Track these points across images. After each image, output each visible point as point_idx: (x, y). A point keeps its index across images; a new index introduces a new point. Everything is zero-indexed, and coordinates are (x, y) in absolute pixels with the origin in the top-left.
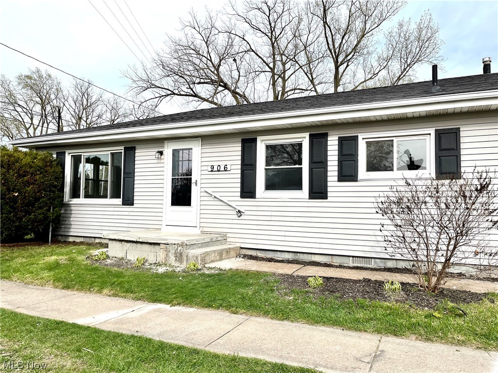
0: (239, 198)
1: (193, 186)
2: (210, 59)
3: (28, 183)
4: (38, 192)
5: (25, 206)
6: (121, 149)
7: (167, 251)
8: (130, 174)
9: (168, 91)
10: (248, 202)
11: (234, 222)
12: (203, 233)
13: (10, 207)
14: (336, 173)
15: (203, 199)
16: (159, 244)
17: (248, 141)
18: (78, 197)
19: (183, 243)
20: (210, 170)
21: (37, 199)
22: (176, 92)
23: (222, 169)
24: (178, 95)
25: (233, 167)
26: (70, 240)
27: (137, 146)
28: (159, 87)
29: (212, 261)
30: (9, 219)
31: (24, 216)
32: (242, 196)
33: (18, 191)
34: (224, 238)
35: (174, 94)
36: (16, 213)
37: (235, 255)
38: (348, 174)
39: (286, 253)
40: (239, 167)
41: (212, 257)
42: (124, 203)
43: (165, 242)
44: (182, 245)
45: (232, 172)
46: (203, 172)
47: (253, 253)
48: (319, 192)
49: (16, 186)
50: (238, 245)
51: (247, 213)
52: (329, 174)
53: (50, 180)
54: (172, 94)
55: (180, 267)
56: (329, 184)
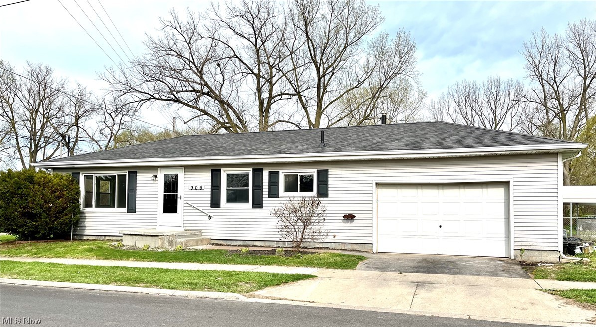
0: (210, 208)
1: (179, 199)
2: (192, 61)
3: (58, 197)
4: (65, 203)
5: (57, 213)
6: (126, 172)
7: (163, 240)
8: (133, 190)
9: (148, 95)
10: (215, 210)
11: (207, 223)
12: (185, 230)
13: (47, 214)
14: (267, 193)
15: (185, 208)
16: (158, 236)
17: (215, 171)
18: (91, 206)
19: (173, 235)
20: (190, 189)
21: (64, 209)
22: (157, 96)
23: (199, 188)
24: (159, 99)
25: (206, 187)
26: (84, 239)
27: (138, 171)
28: (139, 91)
29: (192, 246)
30: (46, 222)
31: (56, 220)
32: (211, 207)
33: (52, 202)
34: (200, 233)
35: (155, 98)
36: (51, 218)
37: (207, 244)
38: (273, 193)
39: (239, 241)
40: (210, 187)
41: (192, 243)
42: (128, 211)
43: (162, 235)
44: (173, 236)
45: (205, 190)
46: (186, 190)
47: (219, 242)
48: (258, 204)
49: (50, 199)
50: (209, 237)
51: (215, 217)
52: (263, 193)
53: (73, 195)
54: (152, 98)
55: (172, 249)
56: (263, 199)
